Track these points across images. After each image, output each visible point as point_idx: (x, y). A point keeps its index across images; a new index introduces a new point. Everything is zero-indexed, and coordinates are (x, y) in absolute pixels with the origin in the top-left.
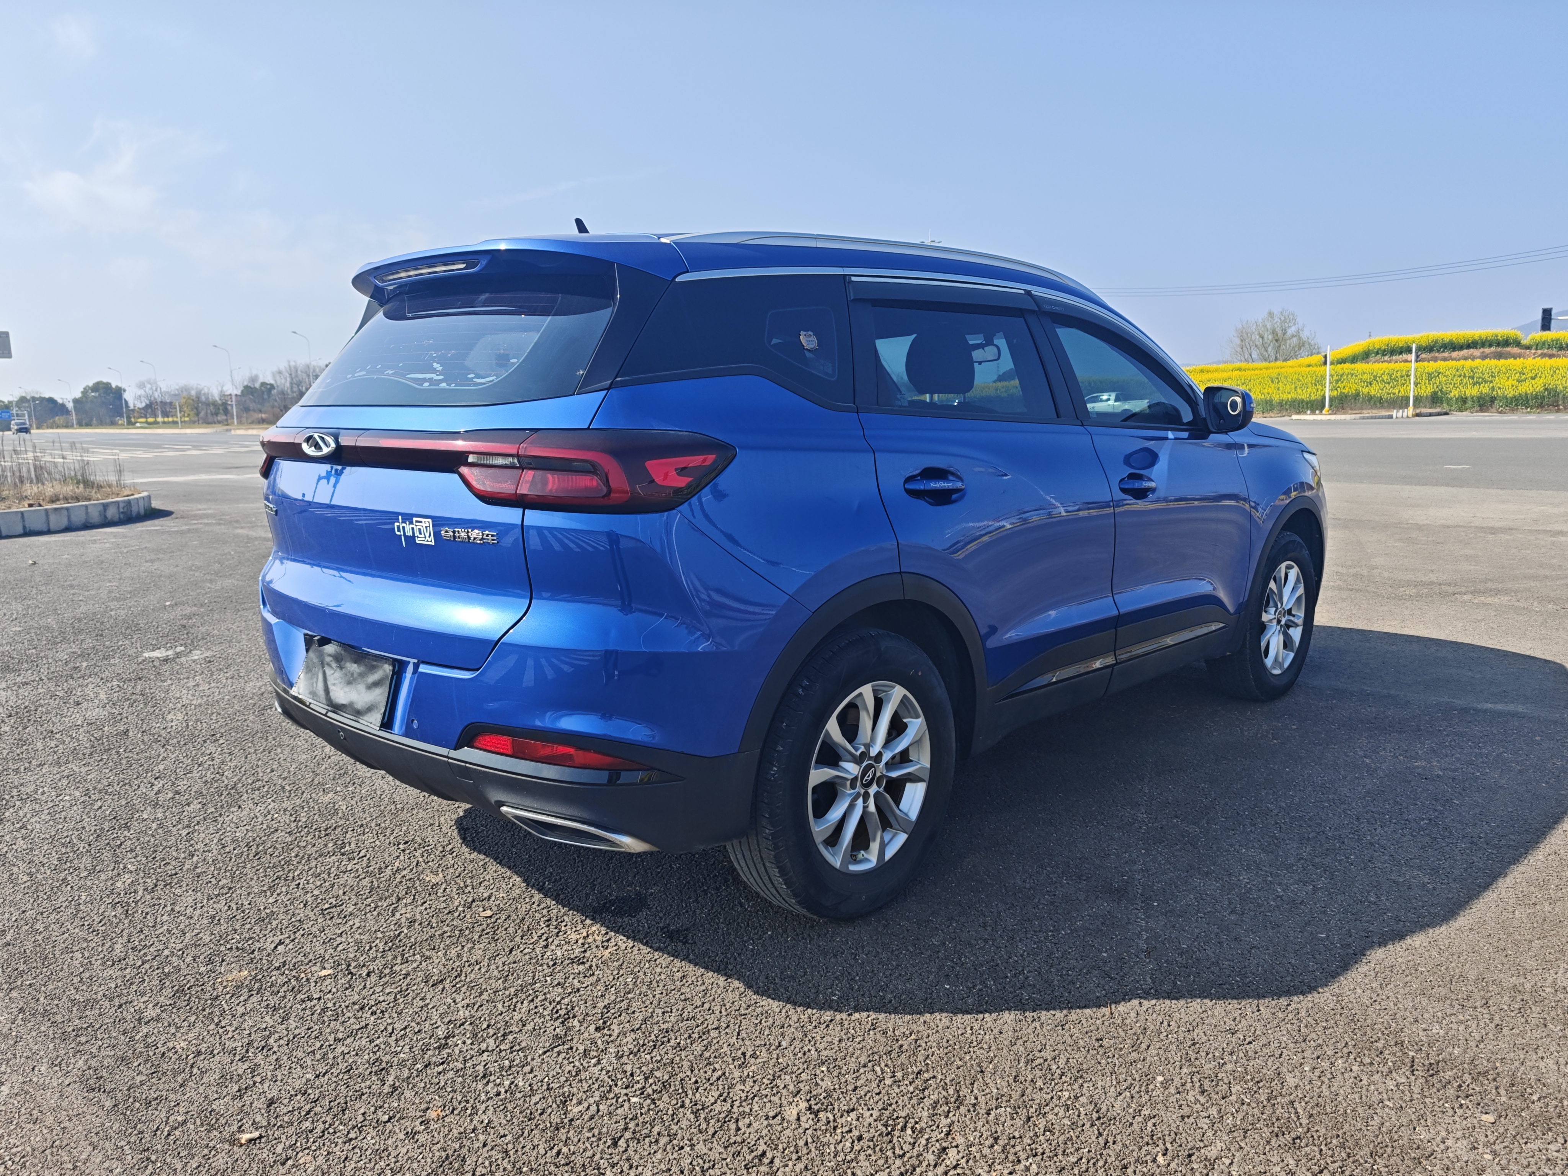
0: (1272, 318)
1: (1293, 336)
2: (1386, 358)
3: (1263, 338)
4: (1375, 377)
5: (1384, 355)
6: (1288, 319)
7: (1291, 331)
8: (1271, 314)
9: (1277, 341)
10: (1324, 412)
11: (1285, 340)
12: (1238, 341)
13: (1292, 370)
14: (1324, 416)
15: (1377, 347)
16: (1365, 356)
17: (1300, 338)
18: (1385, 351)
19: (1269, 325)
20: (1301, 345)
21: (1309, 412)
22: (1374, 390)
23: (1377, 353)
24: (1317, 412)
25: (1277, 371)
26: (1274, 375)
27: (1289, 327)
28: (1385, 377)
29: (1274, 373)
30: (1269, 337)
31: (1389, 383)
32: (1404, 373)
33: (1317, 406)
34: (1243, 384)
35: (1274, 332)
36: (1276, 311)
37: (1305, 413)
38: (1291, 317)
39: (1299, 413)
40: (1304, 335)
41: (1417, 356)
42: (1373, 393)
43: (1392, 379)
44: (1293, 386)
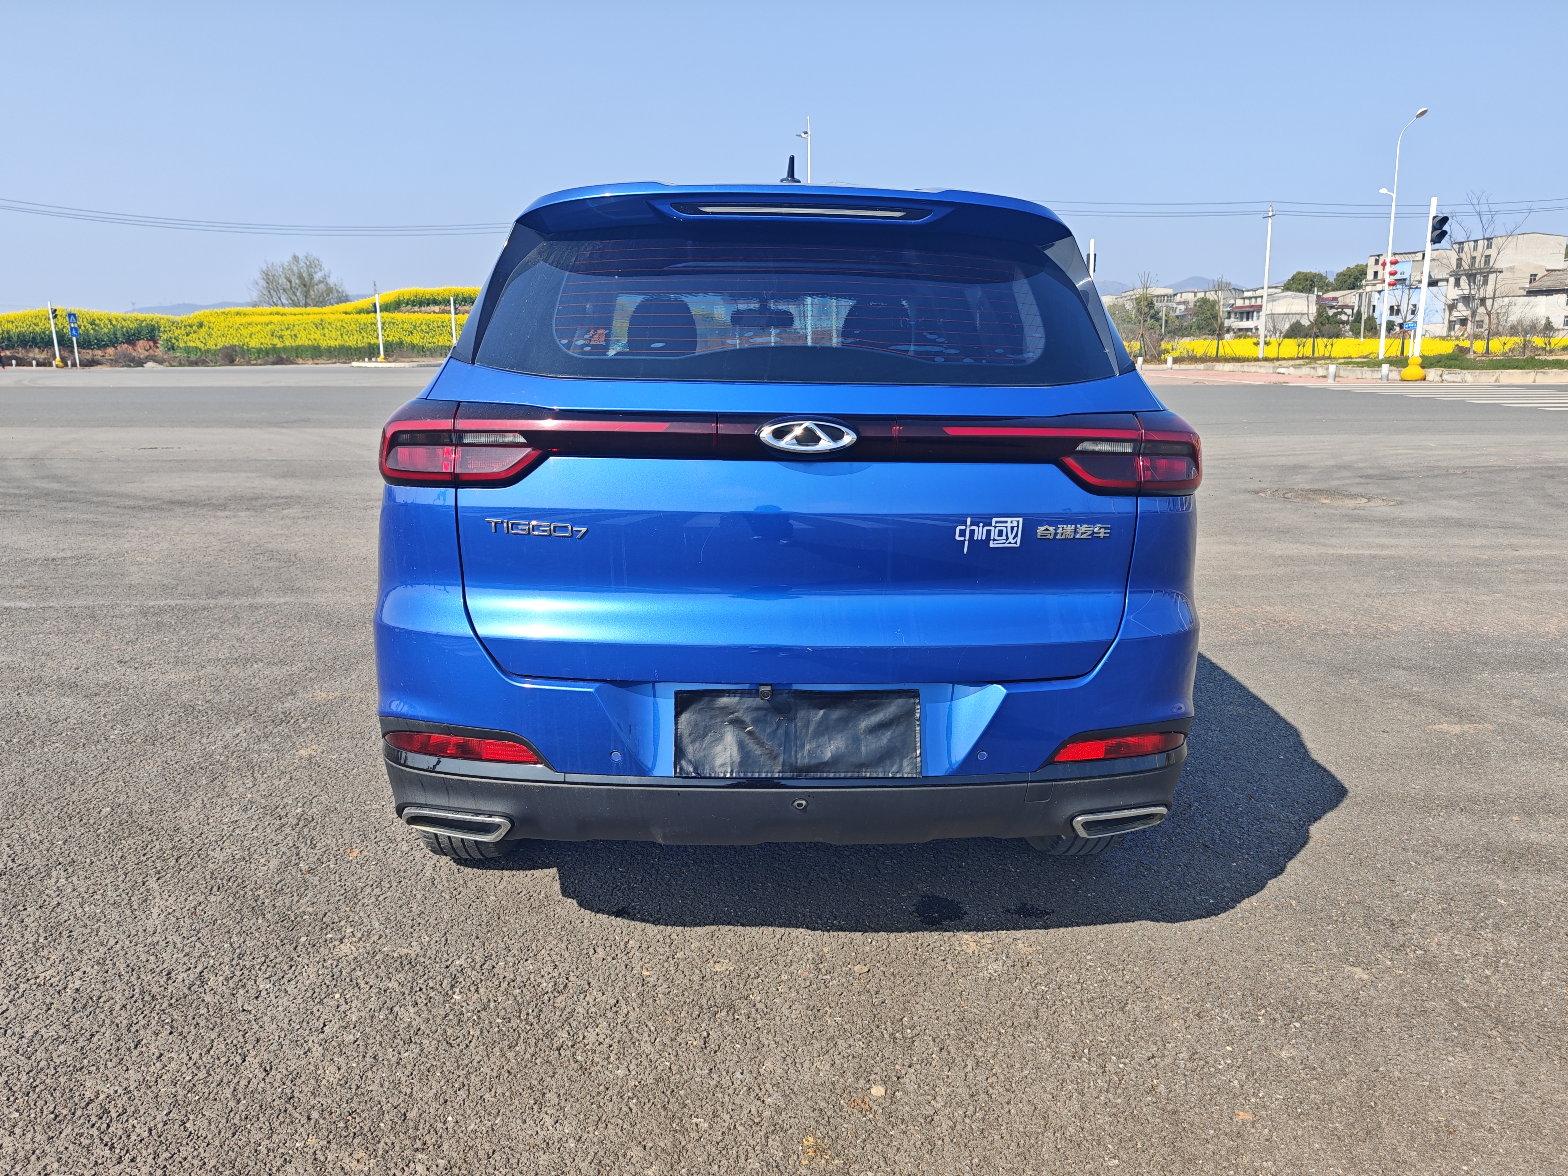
0: (298, 262)
1: (320, 282)
2: (416, 308)
3: (290, 282)
4: (415, 327)
5: (414, 306)
6: (313, 265)
7: (318, 277)
8: (296, 258)
9: (305, 286)
10: (379, 359)
11: (313, 286)
12: (263, 283)
13: (333, 317)
14: (380, 363)
15: (407, 297)
16: (395, 306)
17: (327, 284)
18: (414, 301)
19: (295, 269)
20: (329, 290)
21: (366, 359)
22: (416, 339)
23: (407, 304)
24: (374, 359)
25: (319, 317)
26: (317, 321)
27: (316, 272)
28: (424, 327)
29: (317, 319)
30: (296, 281)
31: (428, 333)
32: (440, 324)
33: (371, 352)
34: (287, 329)
35: (300, 277)
36: (301, 255)
37: (364, 361)
38: (316, 262)
39: (358, 360)
40: (332, 281)
41: (456, 309)
42: (415, 342)
43: (430, 329)
44: (339, 333)
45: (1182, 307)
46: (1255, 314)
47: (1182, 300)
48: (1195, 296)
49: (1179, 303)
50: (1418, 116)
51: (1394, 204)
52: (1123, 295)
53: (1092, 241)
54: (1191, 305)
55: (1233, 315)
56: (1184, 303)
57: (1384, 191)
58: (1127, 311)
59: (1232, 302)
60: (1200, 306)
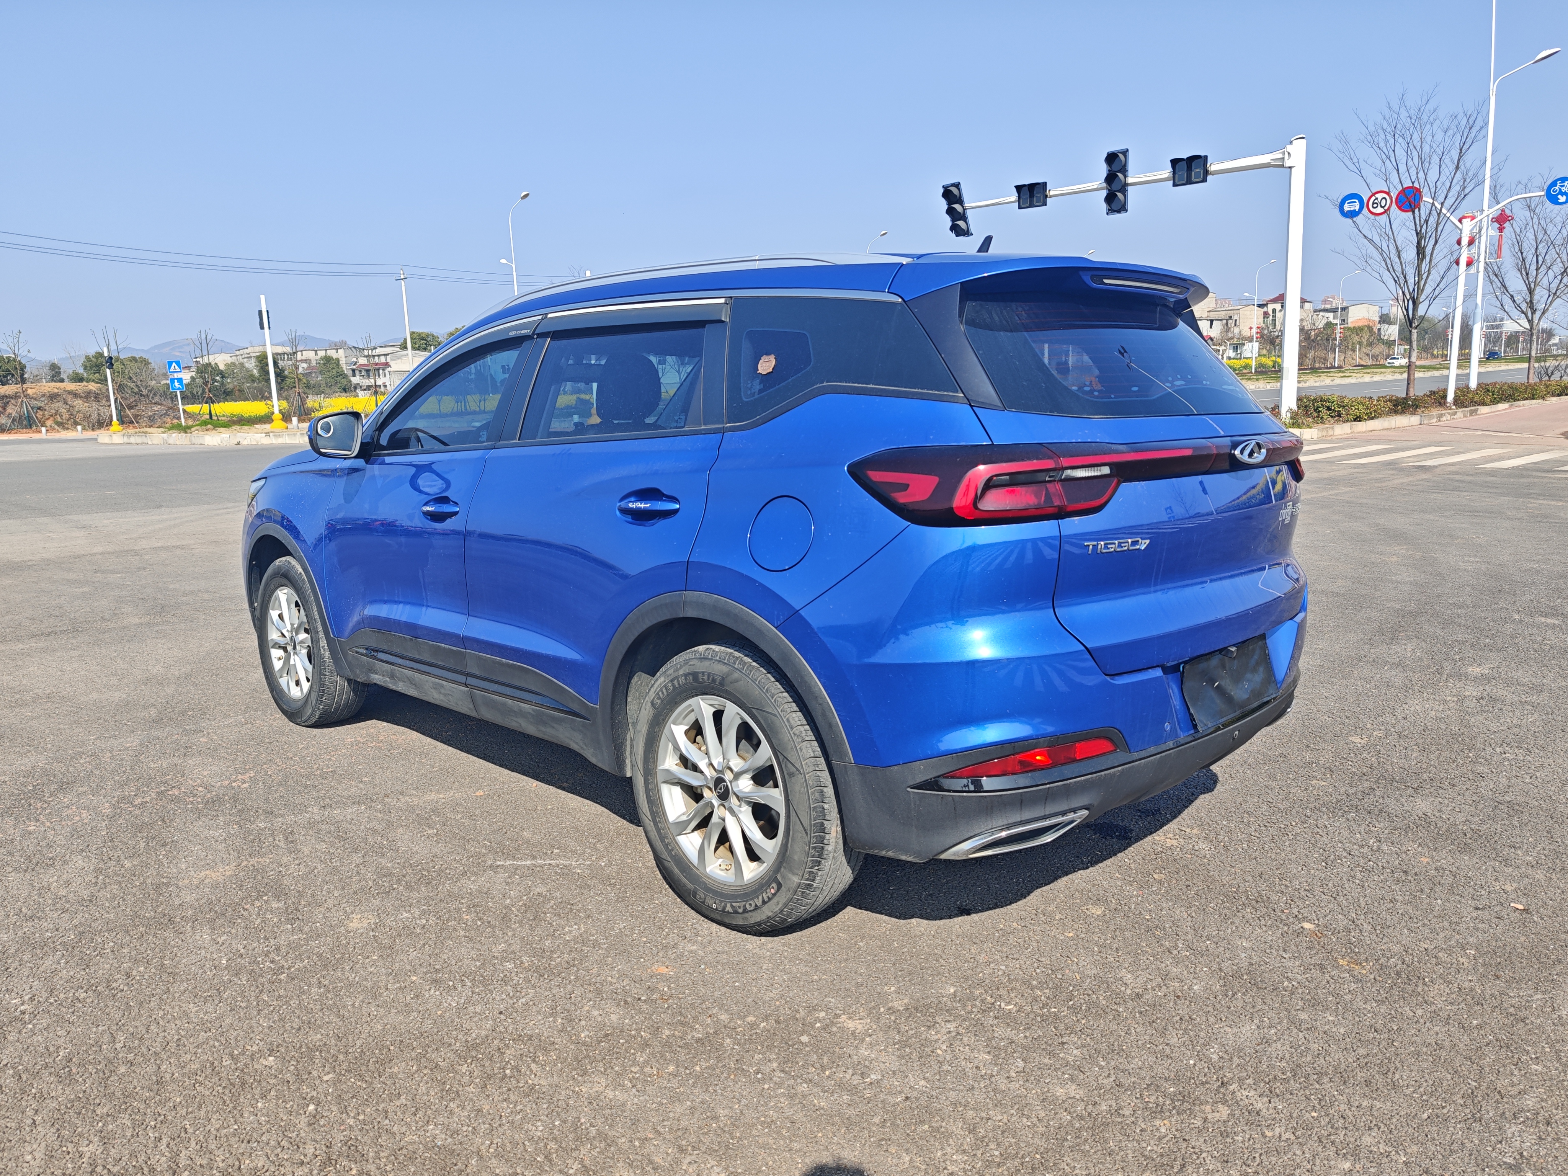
45: (305, 365)
46: (381, 371)
47: (304, 358)
48: (316, 354)
49: (302, 361)
50: (522, 198)
51: (514, 273)
52: (238, 353)
53: (263, 297)
54: (314, 363)
55: (357, 373)
56: (305, 361)
57: (503, 261)
58: (248, 370)
59: (354, 359)
60: (324, 364)
